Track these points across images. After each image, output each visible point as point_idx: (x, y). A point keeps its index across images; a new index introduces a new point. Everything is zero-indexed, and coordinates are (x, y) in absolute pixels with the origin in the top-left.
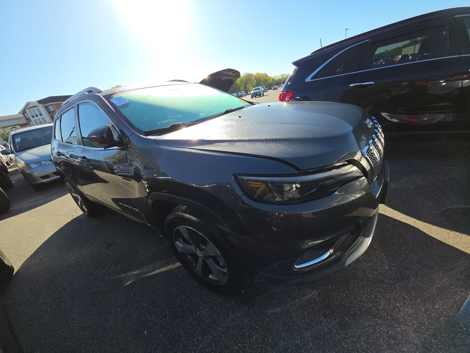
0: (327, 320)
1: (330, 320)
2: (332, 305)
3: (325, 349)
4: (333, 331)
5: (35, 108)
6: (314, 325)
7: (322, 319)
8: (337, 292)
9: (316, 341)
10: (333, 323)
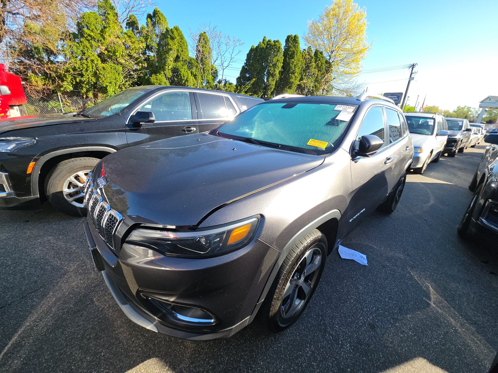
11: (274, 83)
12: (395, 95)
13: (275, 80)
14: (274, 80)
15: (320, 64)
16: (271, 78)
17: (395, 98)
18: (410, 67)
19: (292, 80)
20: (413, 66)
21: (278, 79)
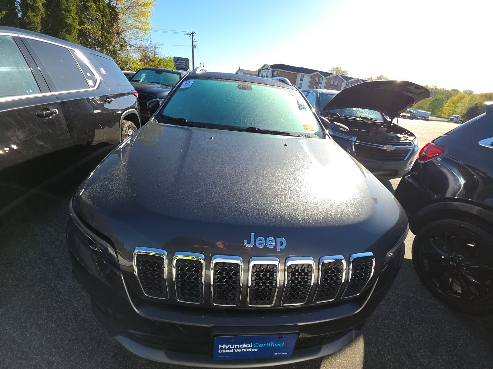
0: (110, 359)
1: (110, 362)
2: (127, 361)
3: (80, 364)
4: (98, 368)
5: (267, 70)
6: (104, 347)
7: (111, 354)
8: (146, 363)
9: (88, 354)
10: (107, 366)
11: (39, 20)
12: (184, 61)
13: (40, 16)
14: (37, 15)
15: (101, 7)
16: (30, 14)
17: (184, 63)
18: (191, 35)
19: (70, 21)
20: (192, 34)
21: (44, 16)
